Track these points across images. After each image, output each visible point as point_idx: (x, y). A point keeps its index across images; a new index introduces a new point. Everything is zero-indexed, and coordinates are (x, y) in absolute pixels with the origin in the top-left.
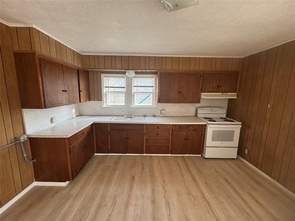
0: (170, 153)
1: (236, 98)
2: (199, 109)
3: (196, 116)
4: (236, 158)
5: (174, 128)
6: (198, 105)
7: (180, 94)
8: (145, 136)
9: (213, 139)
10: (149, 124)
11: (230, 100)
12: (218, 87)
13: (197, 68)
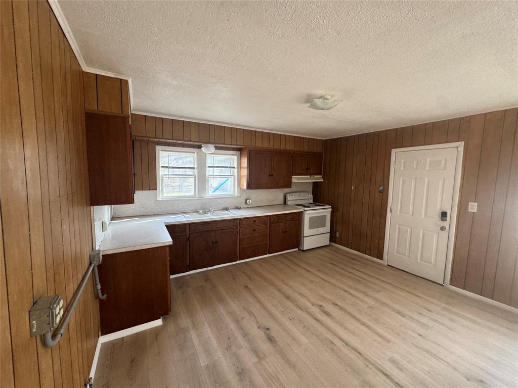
0: (268, 252)
1: (322, 181)
2: (288, 195)
3: (285, 203)
4: (328, 244)
5: (272, 220)
6: (286, 190)
7: (272, 177)
8: (239, 235)
9: (310, 228)
10: (244, 218)
11: (314, 183)
12: (307, 169)
13: (287, 148)
